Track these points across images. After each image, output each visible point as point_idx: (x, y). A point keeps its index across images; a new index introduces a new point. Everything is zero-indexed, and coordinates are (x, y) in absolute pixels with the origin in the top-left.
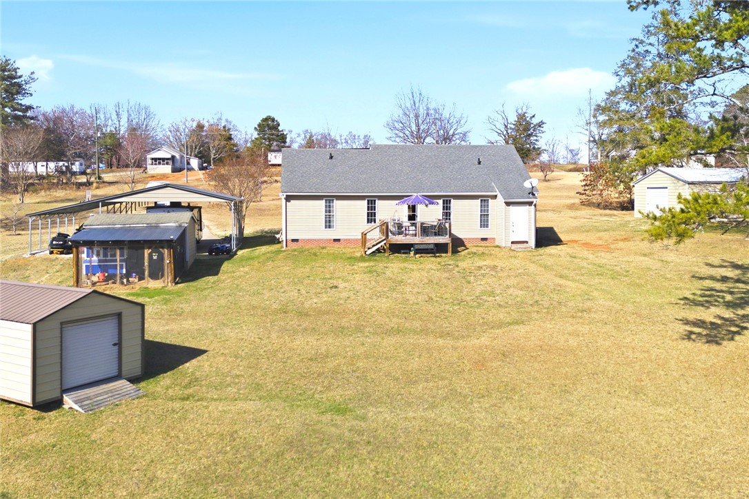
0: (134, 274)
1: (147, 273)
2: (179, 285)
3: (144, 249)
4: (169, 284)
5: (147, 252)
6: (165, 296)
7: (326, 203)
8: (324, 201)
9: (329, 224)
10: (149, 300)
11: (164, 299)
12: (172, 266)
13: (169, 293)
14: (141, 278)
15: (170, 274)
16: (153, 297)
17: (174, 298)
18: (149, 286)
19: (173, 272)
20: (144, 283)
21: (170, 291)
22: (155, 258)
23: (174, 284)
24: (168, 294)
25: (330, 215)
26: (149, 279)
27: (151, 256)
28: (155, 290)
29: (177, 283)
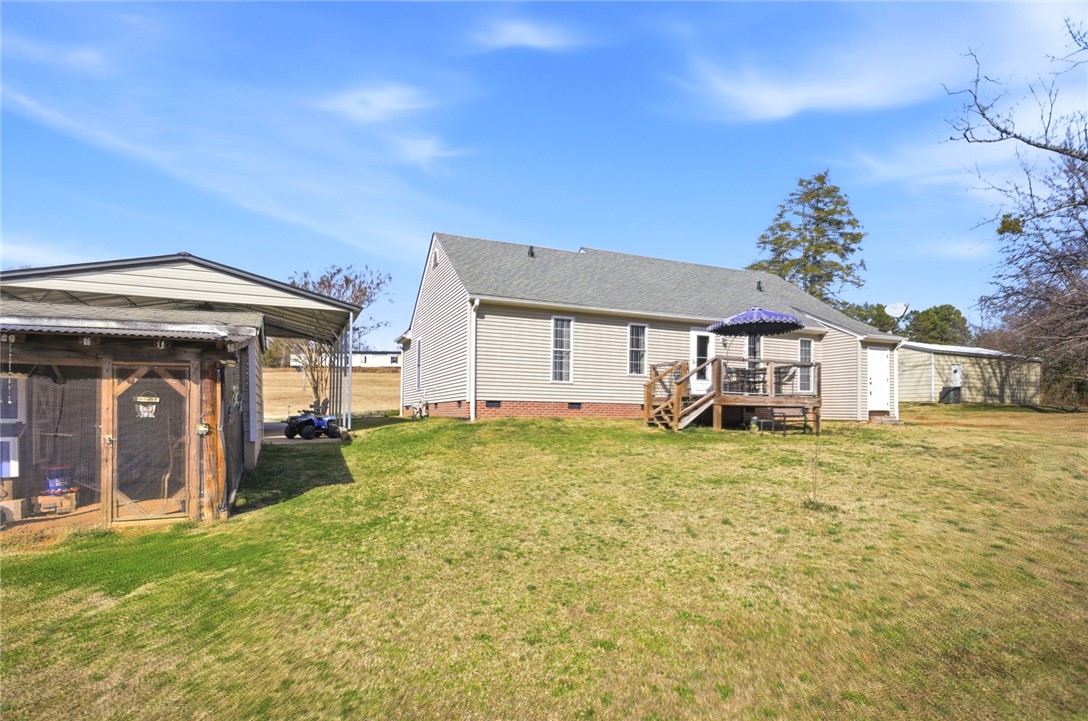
0: (58, 483)
1: (107, 473)
2: (247, 517)
3: (96, 374)
4: (207, 514)
5: (110, 390)
6: (196, 575)
7: (556, 326)
8: (552, 321)
9: (560, 371)
10: (108, 604)
11: (198, 594)
12: (220, 445)
13: (214, 556)
14: (87, 497)
15: (208, 476)
16: (135, 583)
17: (244, 582)
18: (118, 525)
19: (222, 469)
20: (95, 518)
21: (212, 546)
22: (146, 412)
23: (224, 515)
24: (211, 565)
25: (561, 352)
26: (120, 497)
27: (126, 404)
28: (145, 540)
29: (234, 510)
